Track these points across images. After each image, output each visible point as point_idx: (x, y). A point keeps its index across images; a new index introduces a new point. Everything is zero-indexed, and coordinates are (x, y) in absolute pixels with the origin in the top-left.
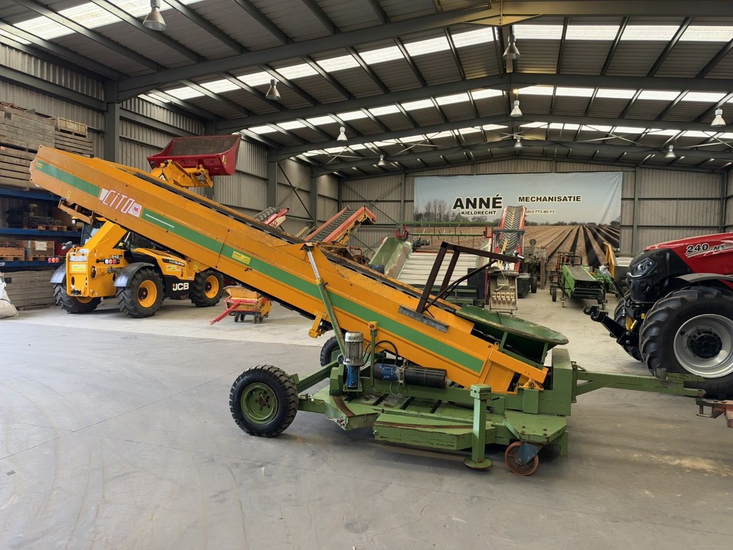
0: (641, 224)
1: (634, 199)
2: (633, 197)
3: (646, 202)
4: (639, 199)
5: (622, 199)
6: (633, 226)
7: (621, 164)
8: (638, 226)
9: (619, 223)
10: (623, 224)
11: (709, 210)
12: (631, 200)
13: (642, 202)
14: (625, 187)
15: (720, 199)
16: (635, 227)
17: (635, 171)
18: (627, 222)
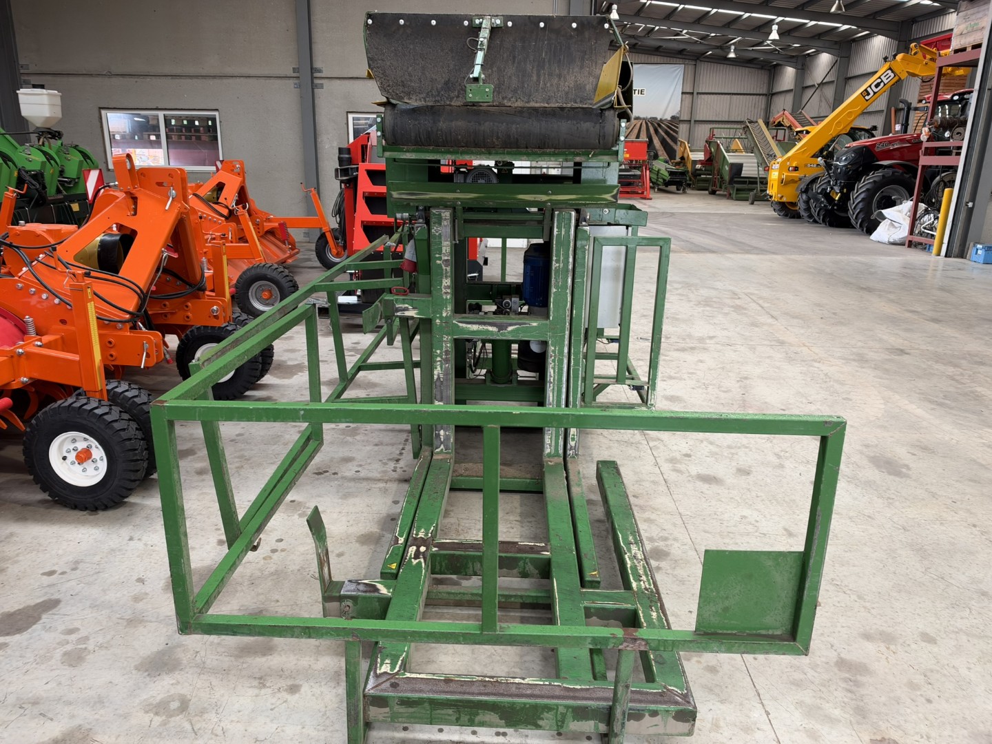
0: (697, 119)
1: (693, 93)
2: (691, 91)
3: (703, 96)
4: (698, 93)
5: (683, 93)
6: (690, 121)
7: (684, 57)
8: (695, 121)
9: (678, 118)
10: (682, 119)
11: (757, 106)
12: (690, 94)
13: (700, 96)
14: (685, 82)
15: (766, 95)
16: (692, 122)
17: (695, 65)
18: (685, 117)
